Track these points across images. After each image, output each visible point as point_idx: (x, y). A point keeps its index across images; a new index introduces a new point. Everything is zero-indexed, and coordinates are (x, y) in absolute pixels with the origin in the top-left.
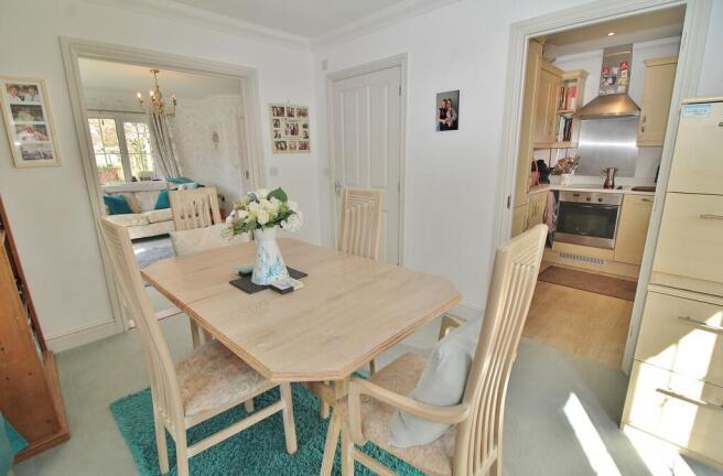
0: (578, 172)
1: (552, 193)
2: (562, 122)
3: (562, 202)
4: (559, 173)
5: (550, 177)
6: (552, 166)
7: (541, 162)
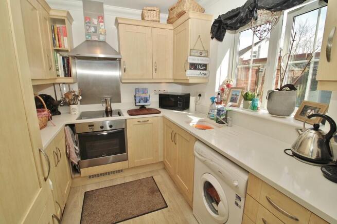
0: (82, 102)
1: (68, 128)
2: (60, 59)
3: (79, 134)
4: (68, 104)
5: (60, 109)
6: (59, 99)
7: (47, 98)
